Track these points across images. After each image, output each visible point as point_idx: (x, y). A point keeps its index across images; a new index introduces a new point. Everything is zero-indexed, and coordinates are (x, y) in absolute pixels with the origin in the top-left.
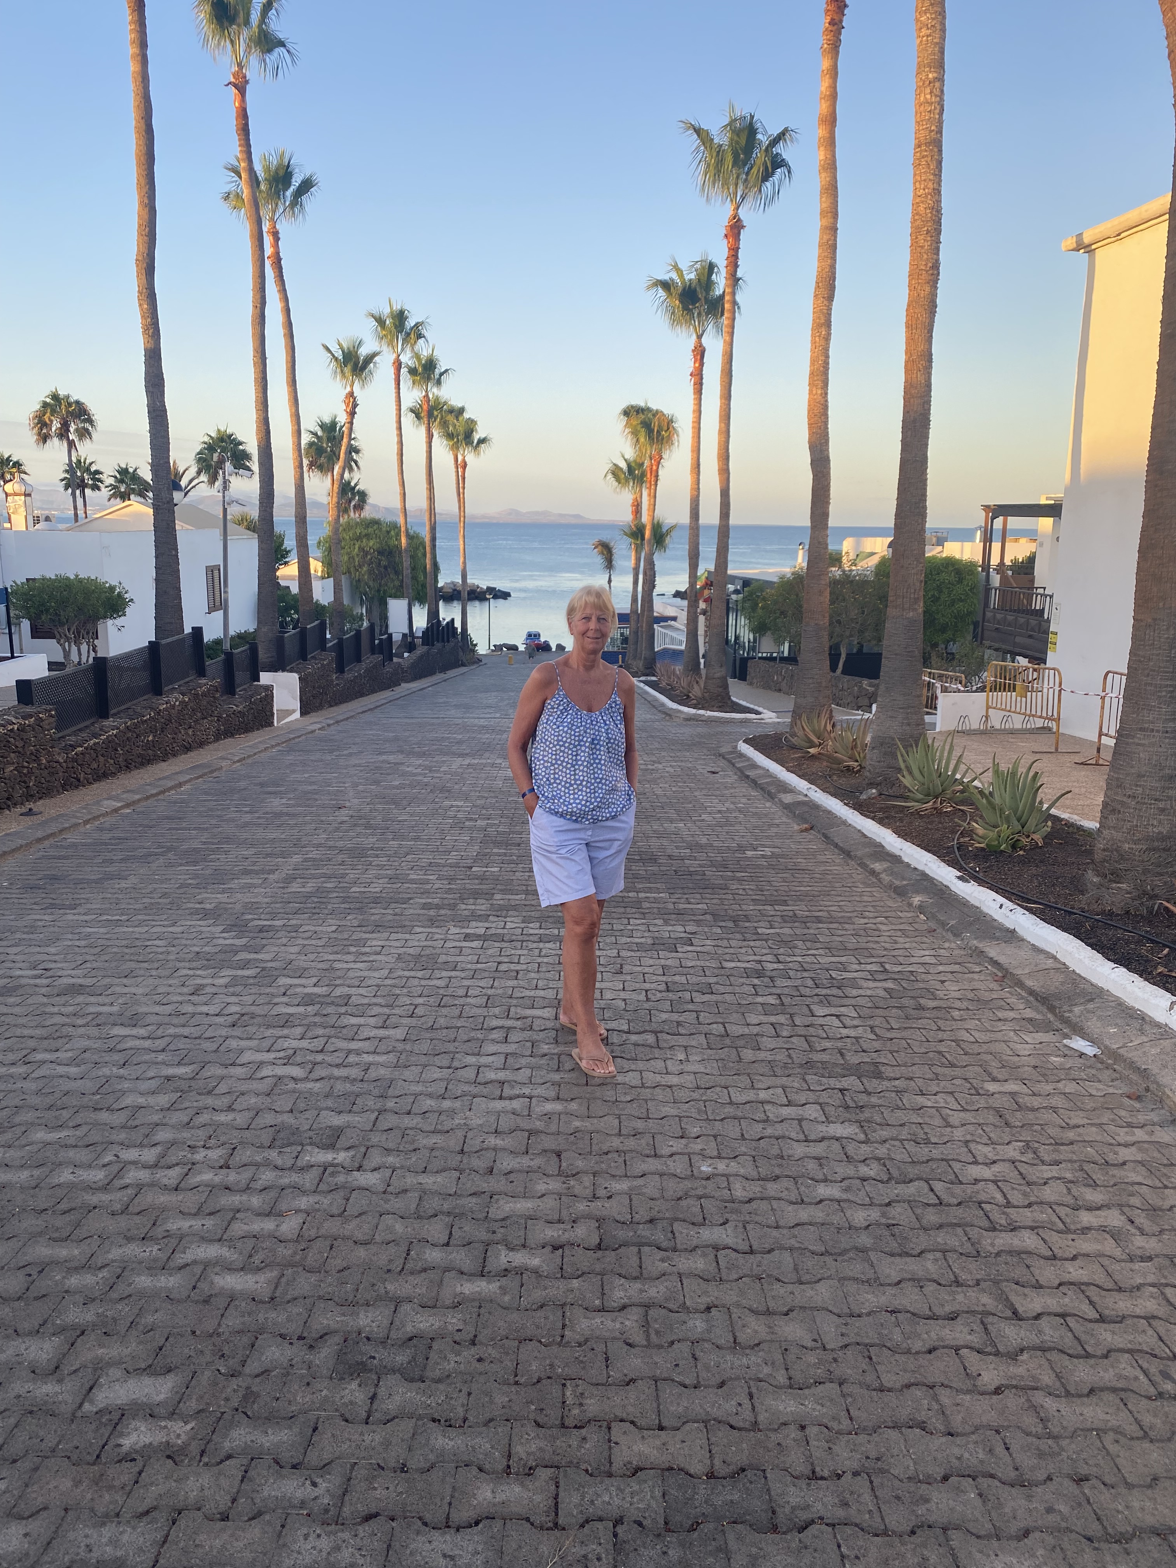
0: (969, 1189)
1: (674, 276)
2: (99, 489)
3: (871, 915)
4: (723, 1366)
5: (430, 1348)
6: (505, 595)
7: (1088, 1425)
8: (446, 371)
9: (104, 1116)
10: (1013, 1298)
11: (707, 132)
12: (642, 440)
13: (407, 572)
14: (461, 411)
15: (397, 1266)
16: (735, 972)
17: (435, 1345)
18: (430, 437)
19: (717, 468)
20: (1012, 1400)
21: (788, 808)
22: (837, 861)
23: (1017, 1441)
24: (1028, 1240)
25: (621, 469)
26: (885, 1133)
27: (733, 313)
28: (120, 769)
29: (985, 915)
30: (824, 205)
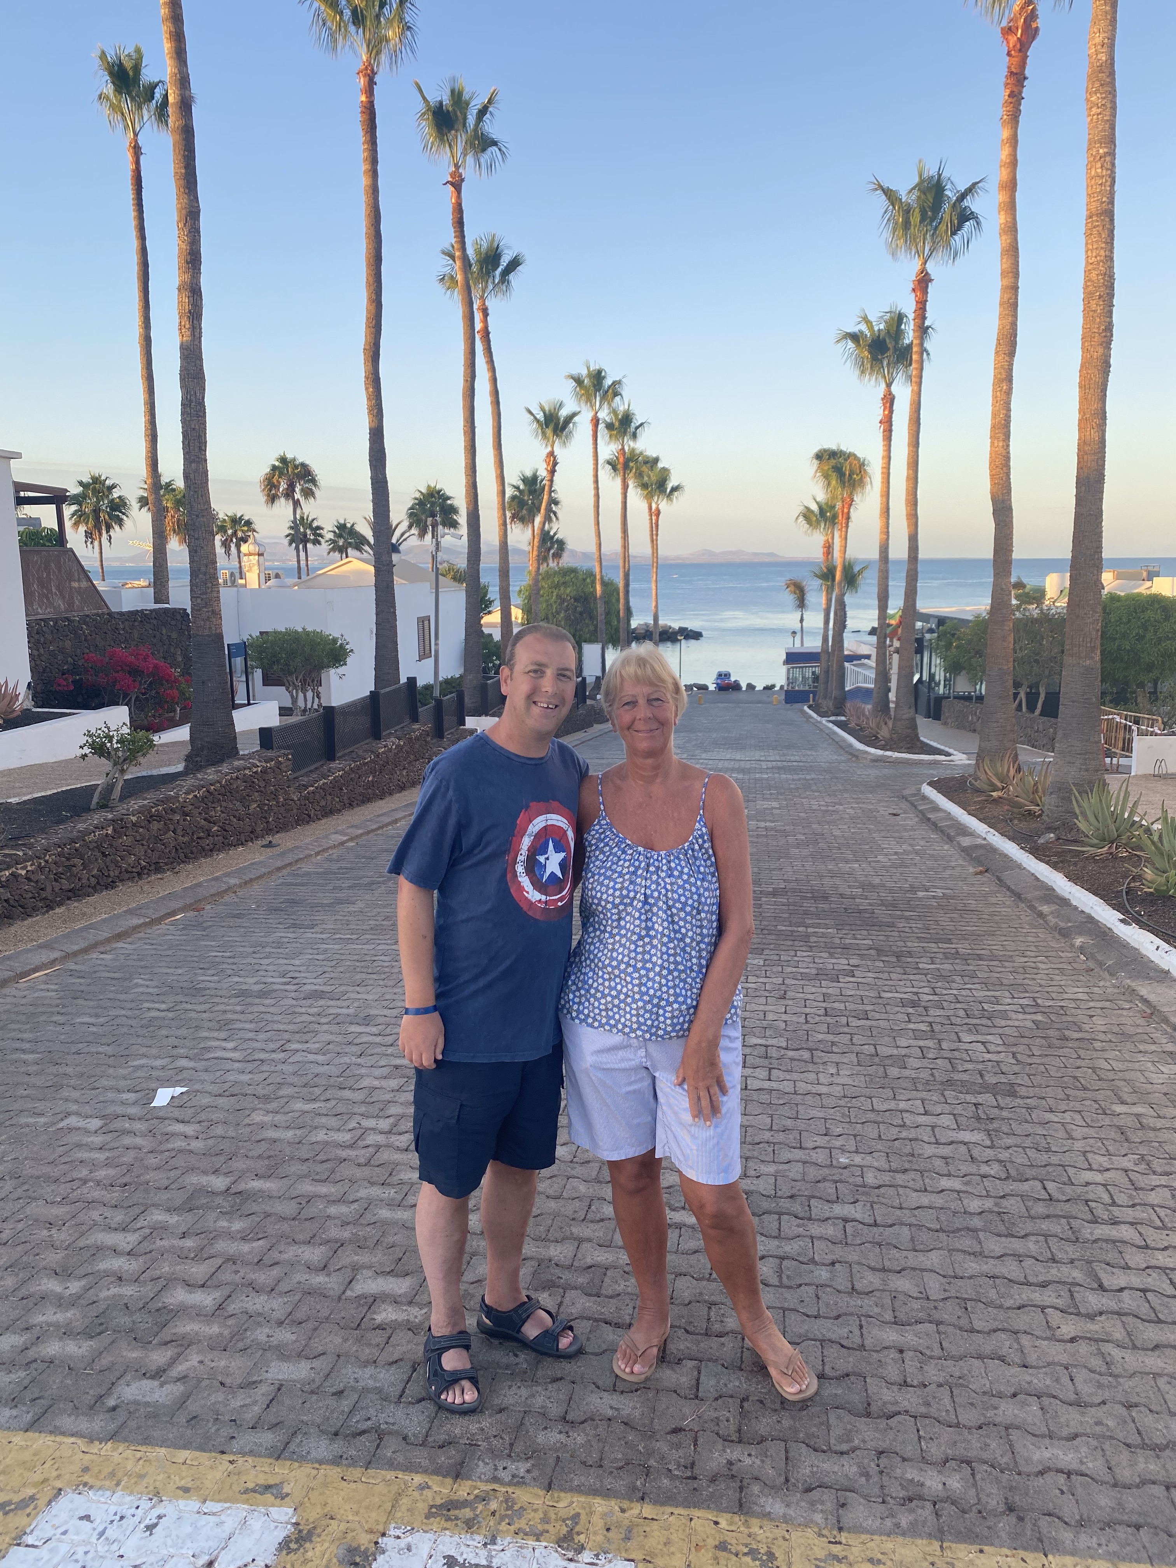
0: (1079, 1190)
1: (863, 327)
2: (320, 543)
3: (1033, 954)
4: (840, 1305)
5: (605, 1274)
6: (696, 635)
7: (1147, 1370)
8: (642, 424)
9: (347, 1094)
10: (1102, 1275)
11: (896, 192)
12: (834, 482)
13: (601, 617)
14: (656, 460)
15: (581, 1215)
16: (891, 1002)
17: (609, 1273)
18: (625, 488)
19: (904, 513)
20: (1083, 1348)
21: (966, 851)
22: (1008, 903)
23: (1081, 1376)
24: (1126, 1232)
25: (812, 512)
26: (1009, 1141)
27: (921, 362)
28: (344, 807)
29: (1143, 956)
30: (1005, 266)
